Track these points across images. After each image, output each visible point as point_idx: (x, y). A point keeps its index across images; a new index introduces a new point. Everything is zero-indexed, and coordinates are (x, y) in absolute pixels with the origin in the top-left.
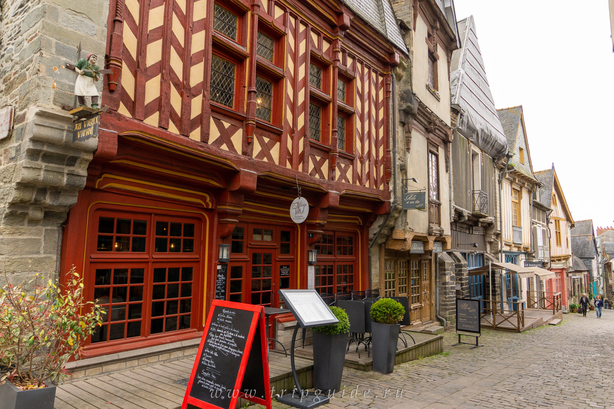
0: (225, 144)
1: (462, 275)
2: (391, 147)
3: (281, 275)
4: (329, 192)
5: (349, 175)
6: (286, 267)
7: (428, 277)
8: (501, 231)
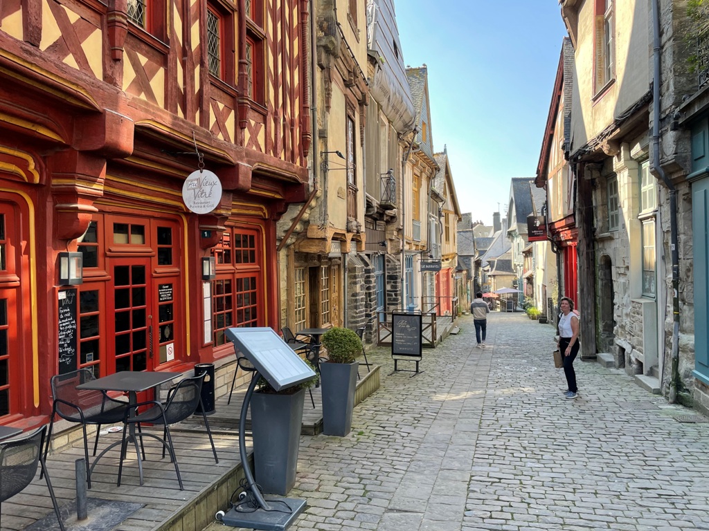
0: (71, 55)
1: (370, 282)
2: (309, 103)
3: (160, 301)
4: (238, 164)
5: (261, 138)
6: (167, 287)
7: (336, 288)
8: (403, 226)
